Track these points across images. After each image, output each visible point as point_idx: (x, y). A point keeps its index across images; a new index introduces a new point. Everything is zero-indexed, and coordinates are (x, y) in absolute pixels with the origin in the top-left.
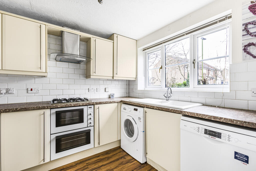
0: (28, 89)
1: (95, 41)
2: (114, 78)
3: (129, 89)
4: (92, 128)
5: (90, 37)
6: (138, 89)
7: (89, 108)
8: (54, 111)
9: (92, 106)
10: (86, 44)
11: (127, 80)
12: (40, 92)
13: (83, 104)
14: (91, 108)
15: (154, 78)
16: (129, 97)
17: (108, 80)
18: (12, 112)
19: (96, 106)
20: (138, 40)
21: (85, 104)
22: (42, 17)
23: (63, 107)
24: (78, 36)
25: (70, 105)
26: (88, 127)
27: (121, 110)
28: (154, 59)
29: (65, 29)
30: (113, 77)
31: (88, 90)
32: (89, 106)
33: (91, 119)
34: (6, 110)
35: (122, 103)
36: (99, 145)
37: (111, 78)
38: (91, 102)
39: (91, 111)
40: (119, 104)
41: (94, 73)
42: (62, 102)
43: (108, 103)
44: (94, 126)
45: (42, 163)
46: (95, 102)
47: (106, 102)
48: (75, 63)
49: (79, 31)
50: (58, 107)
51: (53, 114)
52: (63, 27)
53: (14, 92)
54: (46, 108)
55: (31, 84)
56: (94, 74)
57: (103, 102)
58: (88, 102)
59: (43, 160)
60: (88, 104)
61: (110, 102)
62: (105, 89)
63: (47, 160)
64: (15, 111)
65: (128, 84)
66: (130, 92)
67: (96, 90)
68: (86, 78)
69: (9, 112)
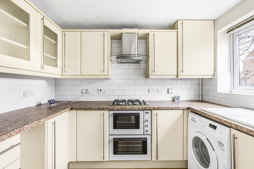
0: (98, 89)
1: (154, 35)
2: (179, 77)
3: (202, 90)
4: (149, 137)
5: (148, 32)
6: (218, 92)
7: (146, 113)
8: (112, 112)
9: (150, 112)
10: (145, 41)
11: (199, 78)
12: (106, 92)
13: (138, 108)
14: (148, 114)
15: (249, 72)
16: (202, 101)
17: (171, 79)
18: (82, 110)
19: (154, 112)
20: (218, 19)
21: (141, 109)
22: (107, 26)
23: (119, 109)
24: (136, 35)
25: (126, 108)
26: (144, 135)
27: (188, 121)
28: (249, 44)
29: (124, 31)
30: (177, 76)
31: (148, 91)
32: (145, 111)
33: (147, 126)
34: (79, 108)
35: (190, 111)
36: (157, 160)
37: (175, 77)
38: (147, 106)
39: (148, 117)
40: (186, 112)
41: (153, 72)
42: (119, 105)
43: (169, 109)
44: (151, 135)
45: (102, 160)
46: (152, 107)
47: (166, 108)
48: (135, 63)
49: (137, 29)
50: (115, 109)
51: (111, 115)
52: (122, 29)
53: (90, 92)
54: (105, 109)
55: (100, 85)
56: (153, 74)
57: (162, 108)
58: (144, 106)
59: (102, 158)
60: (144, 109)
61: (172, 108)
62: (167, 91)
63: (106, 159)
64: (84, 110)
65: (200, 83)
66: (204, 94)
67: (157, 91)
68: (146, 78)
69: (80, 110)
